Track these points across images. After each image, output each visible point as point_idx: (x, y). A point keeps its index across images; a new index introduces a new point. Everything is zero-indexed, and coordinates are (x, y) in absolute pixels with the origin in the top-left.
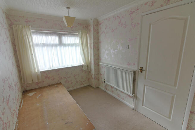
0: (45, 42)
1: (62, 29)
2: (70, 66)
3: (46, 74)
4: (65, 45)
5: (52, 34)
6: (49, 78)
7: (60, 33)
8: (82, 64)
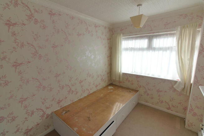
0: (133, 47)
1: (151, 30)
2: (156, 76)
3: (127, 76)
4: (154, 49)
5: (141, 37)
6: (129, 81)
7: (150, 35)
8: (175, 79)
